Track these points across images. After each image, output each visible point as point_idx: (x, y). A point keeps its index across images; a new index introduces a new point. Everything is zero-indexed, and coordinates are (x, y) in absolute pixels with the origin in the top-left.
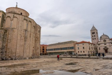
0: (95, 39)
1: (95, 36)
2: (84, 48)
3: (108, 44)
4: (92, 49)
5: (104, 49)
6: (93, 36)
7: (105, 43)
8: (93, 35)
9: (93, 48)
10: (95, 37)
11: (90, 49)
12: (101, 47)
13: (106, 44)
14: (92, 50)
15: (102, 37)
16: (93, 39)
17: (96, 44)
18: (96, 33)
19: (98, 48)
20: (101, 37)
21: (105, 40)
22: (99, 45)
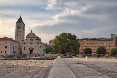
0: (20, 35)
1: (21, 31)
2: (6, 47)
3: (34, 44)
4: (16, 49)
5: (29, 49)
6: (18, 32)
7: (32, 42)
8: (19, 30)
9: (17, 47)
10: (21, 33)
11: (13, 49)
12: (26, 46)
14: (16, 51)
15: (30, 35)
16: (18, 35)
17: (21, 42)
19: (23, 48)
20: (28, 35)
21: (32, 39)
22: (25, 44)
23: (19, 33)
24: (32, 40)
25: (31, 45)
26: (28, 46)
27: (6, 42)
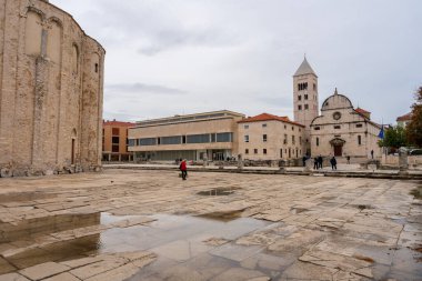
0: (306, 106)
1: (306, 97)
2: (265, 137)
3: (344, 128)
4: (293, 143)
5: (332, 143)
6: (300, 98)
7: (338, 122)
8: (302, 93)
9: (297, 139)
10: (306, 102)
11: (285, 142)
12: (323, 135)
13: (338, 127)
14: (293, 148)
15: (330, 102)
16: (300, 107)
17: (307, 125)
18: (310, 87)
19: (313, 141)
20: (326, 103)
21: (338, 113)
22: (317, 129)
23: (303, 102)
24: (337, 115)
25: (337, 131)
26: (328, 134)
27: (264, 125)
